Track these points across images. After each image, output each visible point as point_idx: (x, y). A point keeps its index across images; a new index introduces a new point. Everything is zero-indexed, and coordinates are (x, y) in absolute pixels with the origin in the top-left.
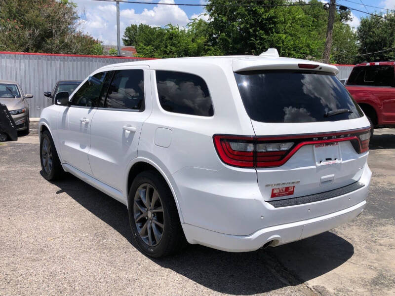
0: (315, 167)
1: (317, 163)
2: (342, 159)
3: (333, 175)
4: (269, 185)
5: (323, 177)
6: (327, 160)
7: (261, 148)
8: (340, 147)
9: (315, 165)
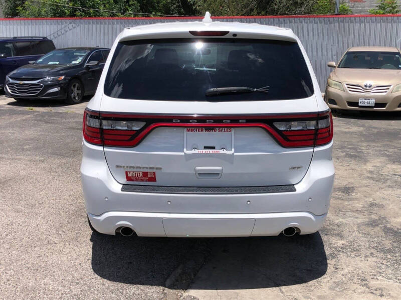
0: (183, 154)
1: (185, 150)
2: (233, 150)
3: (219, 168)
4: (120, 167)
5: (198, 168)
6: (206, 148)
7: (106, 125)
8: (233, 134)
9: (183, 151)
